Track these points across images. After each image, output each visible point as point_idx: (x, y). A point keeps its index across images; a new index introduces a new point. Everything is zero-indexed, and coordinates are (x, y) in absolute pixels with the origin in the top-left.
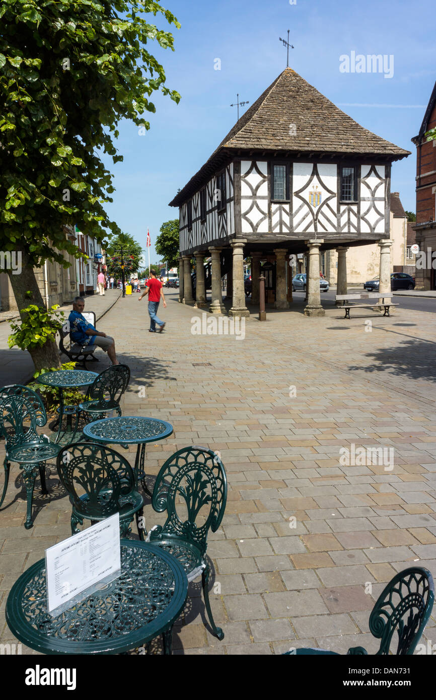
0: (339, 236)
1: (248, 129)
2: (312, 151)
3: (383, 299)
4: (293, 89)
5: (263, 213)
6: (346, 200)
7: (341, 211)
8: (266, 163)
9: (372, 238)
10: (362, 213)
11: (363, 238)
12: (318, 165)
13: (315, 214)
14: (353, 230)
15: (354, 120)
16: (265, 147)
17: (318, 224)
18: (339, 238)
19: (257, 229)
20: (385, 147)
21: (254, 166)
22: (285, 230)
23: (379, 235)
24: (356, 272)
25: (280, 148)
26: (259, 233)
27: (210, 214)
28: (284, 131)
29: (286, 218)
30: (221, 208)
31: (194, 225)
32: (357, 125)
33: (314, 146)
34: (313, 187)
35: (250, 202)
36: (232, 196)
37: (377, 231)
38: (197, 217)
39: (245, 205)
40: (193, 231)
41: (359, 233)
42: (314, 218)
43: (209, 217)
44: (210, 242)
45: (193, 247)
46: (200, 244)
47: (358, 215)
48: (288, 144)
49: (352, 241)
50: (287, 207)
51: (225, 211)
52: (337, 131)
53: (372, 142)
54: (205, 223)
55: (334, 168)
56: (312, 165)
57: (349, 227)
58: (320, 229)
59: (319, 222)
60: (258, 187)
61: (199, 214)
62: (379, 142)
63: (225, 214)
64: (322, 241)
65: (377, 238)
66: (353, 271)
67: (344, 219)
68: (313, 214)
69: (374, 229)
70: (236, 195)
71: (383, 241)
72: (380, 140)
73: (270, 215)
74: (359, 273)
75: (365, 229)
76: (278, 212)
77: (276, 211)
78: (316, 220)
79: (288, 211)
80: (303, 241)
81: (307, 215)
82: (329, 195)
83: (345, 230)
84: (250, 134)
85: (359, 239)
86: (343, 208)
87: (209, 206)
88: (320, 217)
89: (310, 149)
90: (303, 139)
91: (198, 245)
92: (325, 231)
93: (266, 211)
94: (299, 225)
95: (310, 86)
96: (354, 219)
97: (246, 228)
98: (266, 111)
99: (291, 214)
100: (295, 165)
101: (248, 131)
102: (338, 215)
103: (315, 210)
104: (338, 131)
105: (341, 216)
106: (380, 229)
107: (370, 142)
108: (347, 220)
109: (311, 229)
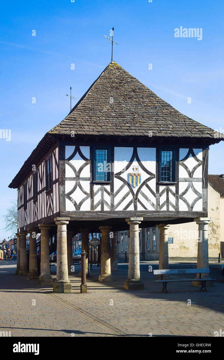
0: (158, 215)
1: (72, 117)
2: (132, 136)
3: (200, 274)
4: (117, 81)
5: (85, 193)
6: (165, 180)
7: (160, 191)
8: (89, 147)
9: (190, 216)
10: (180, 192)
11: (181, 216)
12: (138, 149)
13: (135, 194)
14: (171, 209)
15: (174, 107)
16: (88, 133)
17: (138, 203)
18: (158, 216)
19: (80, 208)
20: (202, 132)
21: (77, 150)
22: (106, 209)
23: (197, 213)
24: (184, 247)
25: (101, 133)
26: (82, 212)
27: (41, 194)
28: (106, 118)
29: (107, 198)
30: (49, 190)
31: (28, 204)
32: (176, 112)
33: (134, 131)
34: (133, 169)
35: (73, 183)
36: (57, 177)
37: (195, 210)
38: (31, 197)
39: (69, 186)
40: (28, 210)
41: (177, 211)
42: (134, 197)
43: (40, 197)
44: (40, 219)
45: (27, 225)
46: (33, 222)
47: (176, 194)
48: (109, 130)
49: (170, 219)
50: (108, 187)
51: (52, 191)
52: (156, 117)
53: (190, 127)
54: (37, 203)
55: (153, 151)
56: (132, 149)
57: (168, 206)
58: (140, 208)
59: (139, 201)
60: (81, 169)
61: (32, 195)
62: (197, 127)
63: (52, 194)
64: (142, 219)
65: (195, 216)
66: (182, 246)
67: (163, 199)
68: (133, 194)
69: (192, 207)
70: (60, 176)
71: (202, 219)
72: (198, 124)
73: (92, 195)
74: (188, 248)
75: (183, 207)
76: (100, 193)
77: (98, 191)
78: (136, 199)
79: (110, 191)
80: (124, 219)
81: (127, 195)
82: (148, 176)
83: (164, 209)
84: (74, 121)
85: (177, 216)
86: (162, 188)
87: (40, 188)
88: (140, 197)
89: (130, 134)
90: (124, 125)
91: (31, 222)
92: (144, 210)
93: (88, 191)
94: (119, 204)
95: (132, 78)
96: (172, 199)
97: (70, 207)
98: (90, 100)
99: (112, 194)
100: (116, 148)
101: (72, 119)
102: (157, 194)
103: (135, 191)
104: (158, 117)
105: (160, 196)
106: (198, 208)
107: (188, 127)
108: (165, 199)
109: (131, 208)
